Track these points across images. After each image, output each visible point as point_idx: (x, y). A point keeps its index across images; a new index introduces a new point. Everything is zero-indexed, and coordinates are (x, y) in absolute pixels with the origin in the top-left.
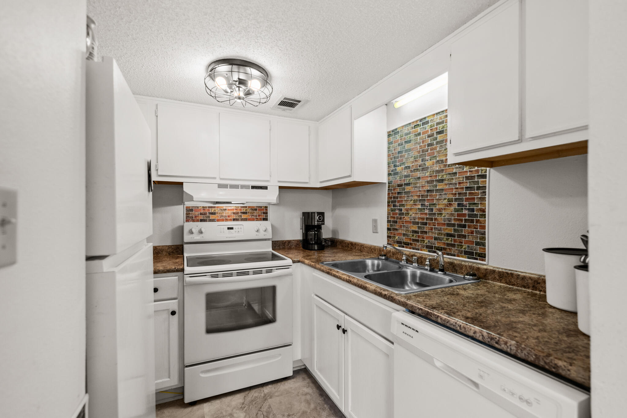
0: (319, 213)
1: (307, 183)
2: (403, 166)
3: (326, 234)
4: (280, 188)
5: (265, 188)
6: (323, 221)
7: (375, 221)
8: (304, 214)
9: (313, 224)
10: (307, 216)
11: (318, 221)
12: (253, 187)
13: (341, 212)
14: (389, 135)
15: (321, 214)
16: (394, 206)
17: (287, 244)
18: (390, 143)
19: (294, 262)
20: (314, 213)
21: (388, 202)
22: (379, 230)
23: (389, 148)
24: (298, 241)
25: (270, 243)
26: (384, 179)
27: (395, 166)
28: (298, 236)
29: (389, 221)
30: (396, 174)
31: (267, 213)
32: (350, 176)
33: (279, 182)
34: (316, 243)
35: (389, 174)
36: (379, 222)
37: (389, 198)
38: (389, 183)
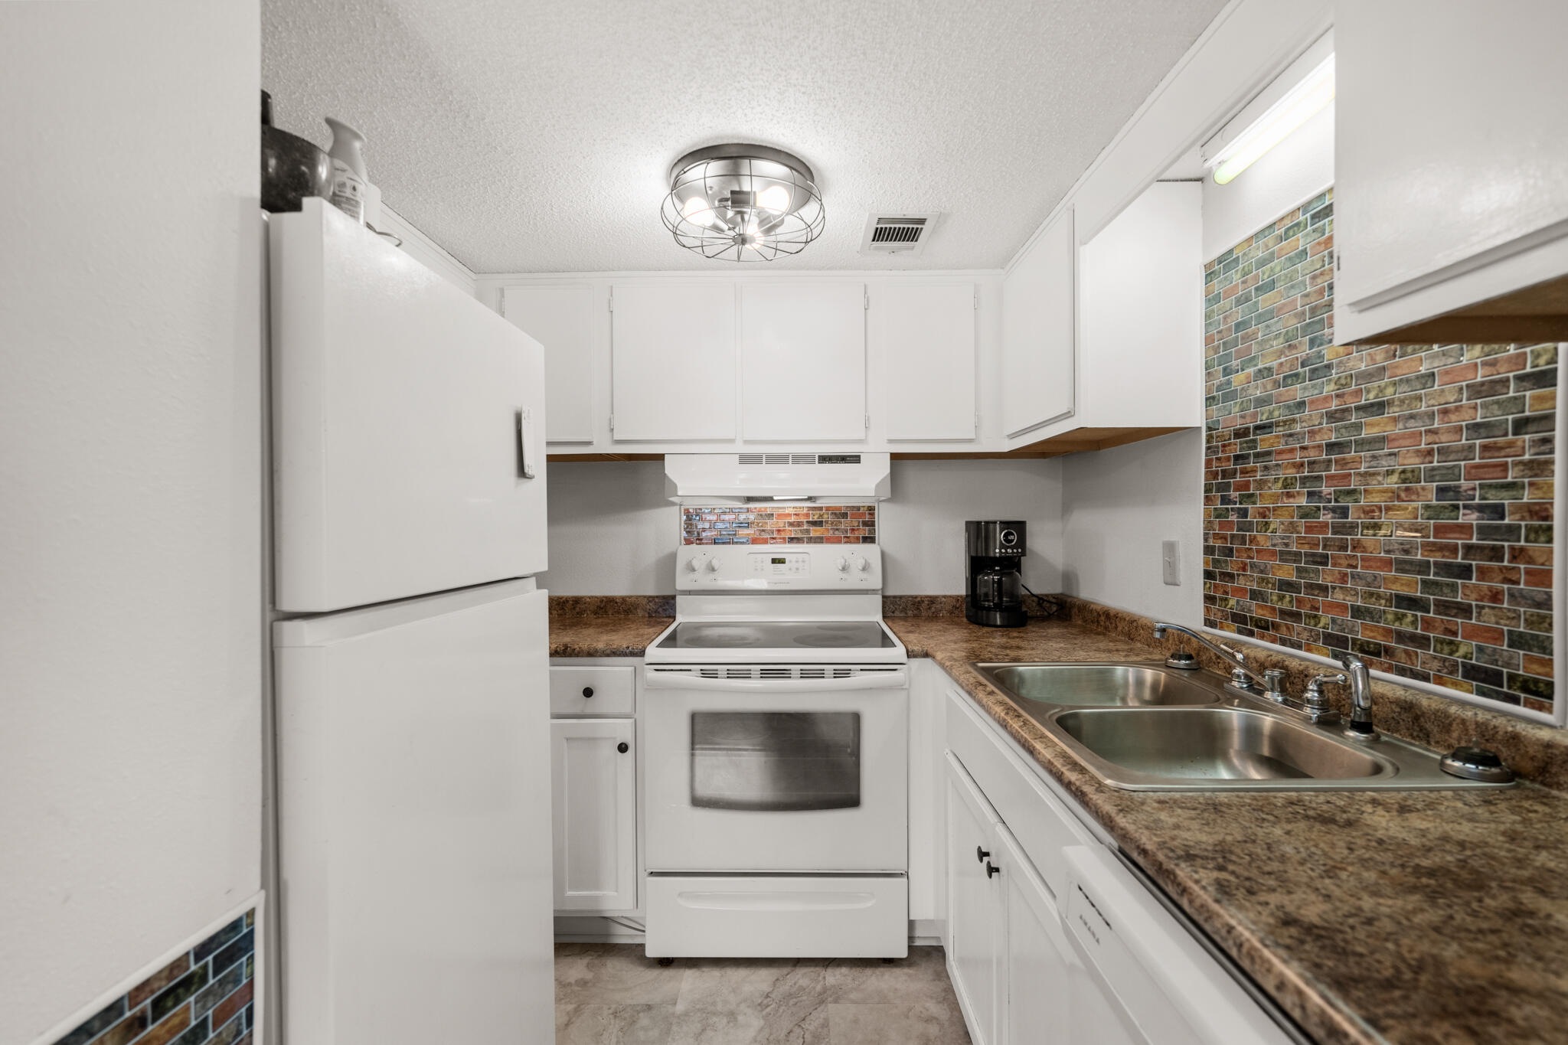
0: (1006, 524)
1: (970, 441)
2: (1251, 370)
3: (1036, 581)
4: (895, 457)
5: (855, 459)
6: (1022, 542)
7: (1170, 548)
8: (968, 523)
9: (992, 555)
10: (978, 532)
11: (1002, 546)
12: (824, 459)
13: (1087, 520)
14: (1210, 276)
15: (1017, 528)
16: (1225, 500)
17: (924, 605)
18: (1212, 299)
19: (910, 654)
20: (995, 523)
21: (1208, 489)
22: (1182, 576)
23: (1208, 316)
24: (957, 598)
25: (878, 600)
26: (1194, 415)
27: (1227, 372)
28: (958, 587)
29: (1208, 550)
30: (1230, 396)
31: (872, 524)
32: (1068, 415)
33: (890, 441)
34: (998, 607)
35: (1210, 400)
36: (1181, 550)
37: (1211, 474)
38: (1209, 429)
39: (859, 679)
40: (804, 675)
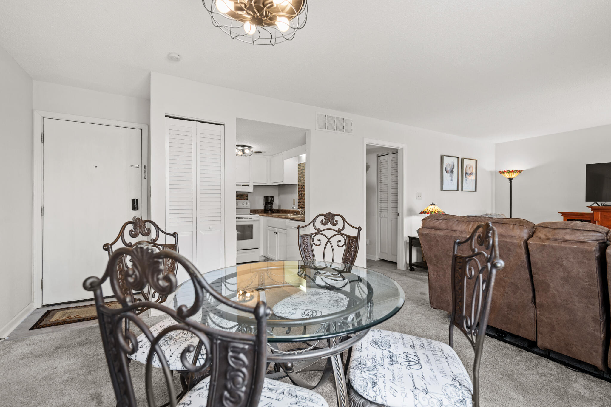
0: (271, 197)
1: (266, 183)
2: (302, 178)
3: (275, 207)
4: (254, 185)
5: (248, 186)
6: (273, 200)
7: (294, 200)
8: (264, 197)
9: (269, 201)
10: (266, 198)
11: (271, 200)
12: (243, 185)
13: (282, 196)
14: (299, 166)
15: (273, 197)
16: (300, 193)
17: (256, 211)
18: (299, 169)
19: (260, 216)
20: (269, 197)
21: (298, 192)
22: (295, 204)
23: (298, 170)
24: (262, 210)
25: (249, 210)
26: (297, 183)
27: (300, 178)
28: (262, 207)
29: (298, 200)
30: (300, 181)
31: (247, 197)
32: (282, 182)
33: (254, 183)
34: (270, 210)
35: (298, 181)
36: (295, 200)
37: (299, 190)
38: (299, 184)
39: (253, 219)
40: (245, 219)
